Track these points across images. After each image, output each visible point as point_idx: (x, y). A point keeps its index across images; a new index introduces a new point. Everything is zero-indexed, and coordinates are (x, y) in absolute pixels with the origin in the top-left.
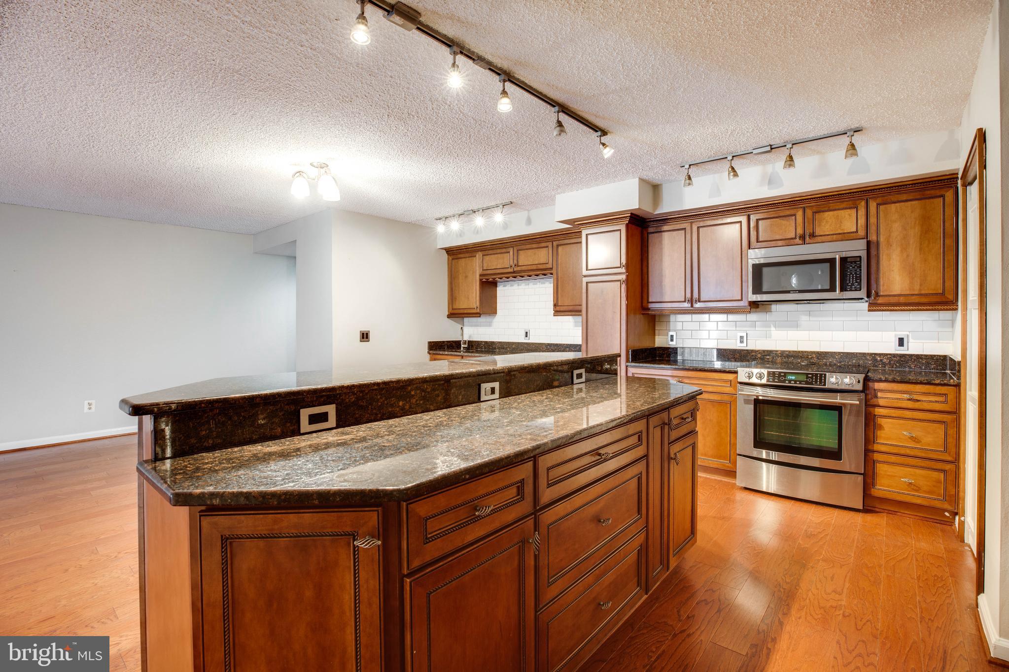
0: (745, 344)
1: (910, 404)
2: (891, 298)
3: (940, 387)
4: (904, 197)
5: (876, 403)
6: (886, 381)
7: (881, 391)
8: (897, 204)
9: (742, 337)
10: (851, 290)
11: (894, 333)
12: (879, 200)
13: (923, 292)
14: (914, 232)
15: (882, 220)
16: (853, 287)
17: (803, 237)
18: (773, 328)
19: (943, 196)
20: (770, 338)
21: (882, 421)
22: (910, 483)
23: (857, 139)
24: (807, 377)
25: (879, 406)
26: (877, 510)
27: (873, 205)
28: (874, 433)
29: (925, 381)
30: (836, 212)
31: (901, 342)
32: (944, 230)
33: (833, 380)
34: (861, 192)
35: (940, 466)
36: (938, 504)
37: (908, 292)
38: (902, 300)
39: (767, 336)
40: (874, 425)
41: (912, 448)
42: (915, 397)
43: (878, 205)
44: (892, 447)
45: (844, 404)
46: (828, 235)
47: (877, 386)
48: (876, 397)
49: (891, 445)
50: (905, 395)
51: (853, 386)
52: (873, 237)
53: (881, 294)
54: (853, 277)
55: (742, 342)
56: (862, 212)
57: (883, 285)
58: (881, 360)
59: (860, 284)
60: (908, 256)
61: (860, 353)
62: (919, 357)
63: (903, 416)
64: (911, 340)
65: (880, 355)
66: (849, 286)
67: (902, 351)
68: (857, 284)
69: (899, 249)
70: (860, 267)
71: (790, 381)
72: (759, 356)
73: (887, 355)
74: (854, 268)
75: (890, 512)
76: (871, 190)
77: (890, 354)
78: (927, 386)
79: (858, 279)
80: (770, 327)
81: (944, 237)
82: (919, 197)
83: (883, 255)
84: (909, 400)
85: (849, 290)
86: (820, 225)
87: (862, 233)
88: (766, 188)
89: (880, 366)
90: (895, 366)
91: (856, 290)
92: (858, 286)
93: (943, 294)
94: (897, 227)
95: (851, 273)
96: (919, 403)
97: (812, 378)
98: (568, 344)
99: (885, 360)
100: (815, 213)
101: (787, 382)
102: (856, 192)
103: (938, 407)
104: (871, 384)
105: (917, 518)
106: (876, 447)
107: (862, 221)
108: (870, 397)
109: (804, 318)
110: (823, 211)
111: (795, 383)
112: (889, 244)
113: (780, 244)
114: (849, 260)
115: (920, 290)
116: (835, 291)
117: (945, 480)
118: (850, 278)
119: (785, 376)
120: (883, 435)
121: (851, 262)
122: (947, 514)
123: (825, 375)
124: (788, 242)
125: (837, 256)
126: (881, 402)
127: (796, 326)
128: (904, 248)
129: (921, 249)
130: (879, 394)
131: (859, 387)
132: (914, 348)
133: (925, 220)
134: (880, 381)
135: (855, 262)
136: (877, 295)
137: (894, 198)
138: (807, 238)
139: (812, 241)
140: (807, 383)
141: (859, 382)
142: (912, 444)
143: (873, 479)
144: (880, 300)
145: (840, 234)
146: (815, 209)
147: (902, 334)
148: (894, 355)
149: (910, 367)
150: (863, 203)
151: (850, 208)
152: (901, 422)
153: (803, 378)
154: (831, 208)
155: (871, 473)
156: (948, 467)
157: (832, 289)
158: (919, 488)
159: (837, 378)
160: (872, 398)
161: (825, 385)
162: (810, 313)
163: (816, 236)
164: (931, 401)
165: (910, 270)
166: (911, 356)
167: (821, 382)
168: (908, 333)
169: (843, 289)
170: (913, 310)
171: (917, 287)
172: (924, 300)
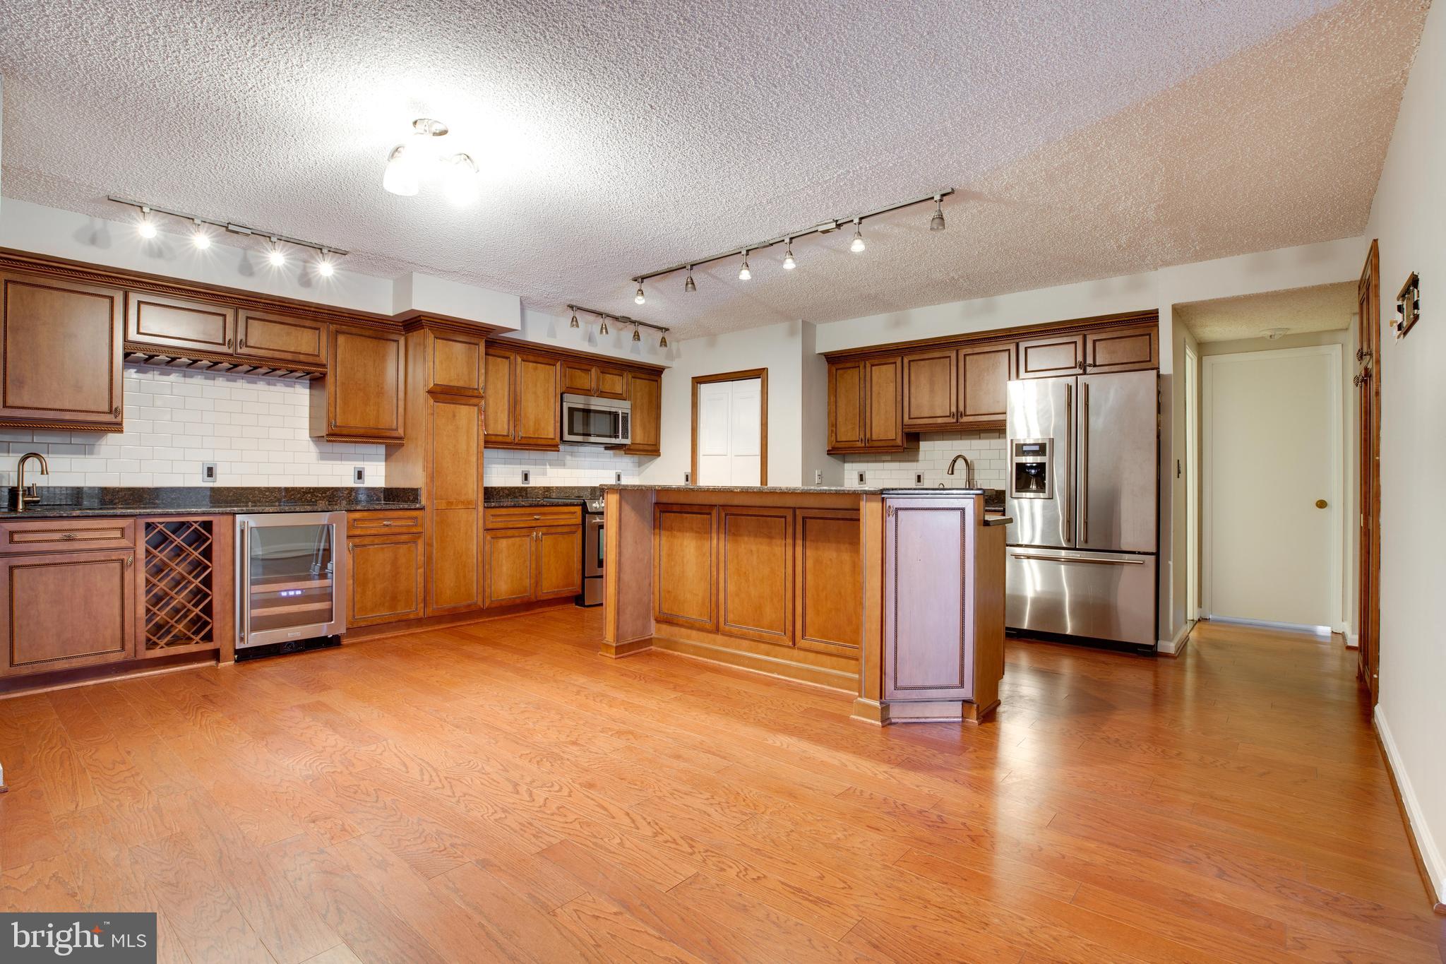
0: (527, 482)
2: (636, 446)
4: (643, 376)
8: (640, 380)
9: (525, 475)
11: (615, 471)
12: (633, 374)
13: (647, 443)
14: (646, 401)
15: (634, 390)
17: (595, 391)
18: (548, 467)
19: (657, 382)
23: (666, 335)
27: (631, 376)
30: (612, 376)
31: (618, 476)
32: (657, 403)
37: (642, 443)
38: (641, 447)
39: (545, 474)
46: (608, 392)
56: (625, 380)
57: (633, 436)
59: (628, 434)
60: (643, 415)
64: (622, 476)
67: (619, 482)
70: (628, 421)
72: (540, 492)
74: (625, 421)
76: (633, 367)
77: (615, 485)
80: (546, 465)
81: (657, 408)
82: (649, 379)
86: (603, 384)
87: (625, 396)
88: (586, 343)
91: (626, 439)
92: (627, 436)
93: (656, 445)
94: (639, 396)
98: (310, 488)
100: (601, 373)
102: (623, 364)
107: (625, 387)
110: (606, 374)
112: (636, 408)
113: (583, 394)
116: (618, 438)
124: (586, 392)
125: (621, 412)
128: (642, 412)
129: (648, 414)
132: (625, 481)
133: (650, 394)
137: (639, 375)
138: (598, 392)
139: (599, 395)
144: (632, 447)
145: (614, 394)
146: (602, 371)
150: (627, 374)
151: (619, 375)
154: (610, 372)
163: (602, 392)
165: (643, 424)
169: (622, 437)
171: (646, 439)
172: (649, 448)
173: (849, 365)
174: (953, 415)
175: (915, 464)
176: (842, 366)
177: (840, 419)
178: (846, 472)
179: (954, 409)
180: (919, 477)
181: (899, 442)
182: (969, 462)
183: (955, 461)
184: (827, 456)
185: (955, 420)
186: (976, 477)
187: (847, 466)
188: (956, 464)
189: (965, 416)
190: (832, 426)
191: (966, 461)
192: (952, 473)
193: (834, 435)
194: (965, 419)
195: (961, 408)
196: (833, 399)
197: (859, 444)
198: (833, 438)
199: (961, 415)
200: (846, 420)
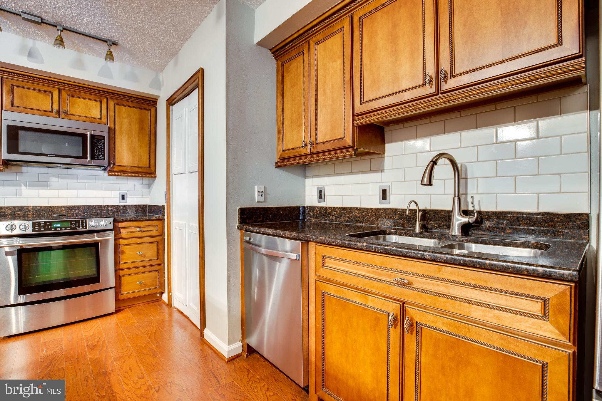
1: (140, 234)
2: (122, 168)
3: (154, 222)
4: (130, 104)
6: (126, 221)
7: (123, 228)
8: (126, 108)
10: (98, 159)
11: (118, 192)
12: (116, 101)
13: (140, 166)
14: (135, 127)
15: (117, 115)
16: (99, 157)
17: (59, 113)
19: (150, 110)
21: (123, 248)
22: (141, 284)
24: (71, 224)
25: (122, 238)
26: (122, 308)
27: (112, 103)
28: (119, 257)
29: (148, 219)
30: (85, 100)
31: (123, 197)
32: (150, 130)
33: (92, 224)
34: (104, 91)
35: (156, 268)
36: (155, 291)
37: (131, 165)
38: (129, 169)
39: (18, 194)
40: (120, 252)
41: (142, 261)
42: (143, 229)
43: (115, 104)
44: (130, 264)
45: (101, 241)
46: (80, 116)
47: (121, 225)
48: (120, 233)
49: (130, 263)
50: (138, 229)
51: (106, 226)
52: (112, 126)
53: (116, 164)
54: (99, 150)
56: (104, 106)
57: (118, 159)
58: (112, 210)
59: (104, 155)
60: (132, 142)
61: (98, 206)
62: (133, 206)
63: (136, 242)
64: (128, 196)
65: (111, 206)
66: (96, 156)
67: (123, 203)
68: (102, 155)
69: (127, 137)
70: (104, 144)
71: (56, 228)
73: (115, 206)
74: (99, 143)
75: (129, 307)
76: (111, 93)
77: (117, 205)
78: (149, 222)
79: (103, 152)
81: (150, 134)
82: (138, 107)
83: (117, 139)
84: (139, 231)
85: (96, 159)
86: (73, 107)
87: (104, 120)
89: (111, 213)
90: (120, 213)
91: (101, 160)
92: (103, 157)
93: (149, 168)
94: (126, 121)
95: (98, 147)
96: (145, 232)
97: (75, 224)
99: (114, 210)
100: (69, 96)
101: (53, 229)
102: (101, 91)
103: (154, 233)
104: (117, 224)
105: (144, 303)
106: (121, 266)
107: (104, 112)
109: (53, 180)
110: (76, 97)
111: (61, 229)
112: (121, 133)
113: (37, 113)
114: (96, 137)
115: (138, 164)
116: (86, 158)
117: (158, 275)
118: (97, 150)
119: (50, 225)
120: (125, 257)
121: (98, 139)
122: (158, 295)
123: (86, 220)
124: (46, 113)
125: (89, 133)
126: (122, 235)
127: (47, 185)
128: (130, 137)
129: (138, 139)
130: (122, 230)
131: (111, 227)
132: (131, 201)
133: (141, 122)
134: (123, 221)
135: (100, 140)
136: (114, 165)
137: (125, 103)
138: (63, 115)
139: (66, 117)
140: (71, 228)
141: (110, 223)
142: (142, 259)
143: (120, 288)
144: (116, 169)
145: (88, 117)
146: (69, 93)
147: (123, 192)
148: (120, 206)
149: (128, 213)
150: (105, 100)
151: (96, 101)
152: (135, 246)
153: (67, 225)
154: (82, 96)
155: (118, 285)
156: (159, 268)
157: (84, 157)
158: (146, 285)
159: (95, 222)
160: (117, 234)
161: (86, 228)
162: (58, 176)
163: (70, 114)
164: (150, 231)
165: (133, 151)
166: (129, 206)
167: (83, 226)
168: (126, 192)
169: (92, 158)
170: (134, 176)
171: (136, 162)
172: (140, 170)
173: (293, 54)
174: (431, 81)
175: (379, 174)
176: (287, 57)
177: (287, 123)
178: (306, 188)
179: (431, 70)
180: (384, 192)
181: (349, 141)
182: (459, 165)
183: (434, 162)
184: (277, 169)
185: (433, 90)
186: (471, 190)
187: (308, 181)
188: (436, 168)
189: (452, 76)
190: (279, 133)
191: (453, 162)
192: (430, 184)
193: (280, 142)
194: (452, 83)
195: (445, 65)
196: (280, 99)
197: (304, 151)
198: (280, 148)
199: (445, 77)
200: (291, 122)
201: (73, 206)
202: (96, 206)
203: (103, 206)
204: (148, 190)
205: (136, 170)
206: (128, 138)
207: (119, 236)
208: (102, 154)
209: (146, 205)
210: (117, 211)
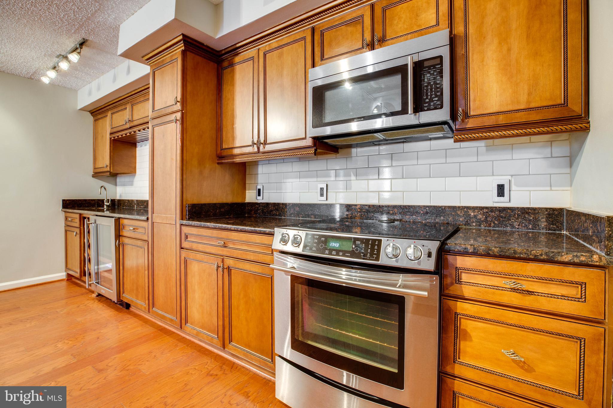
0: (324, 198)
1: (516, 300)
2: (486, 119)
3: (570, 269)
5: (458, 293)
6: (475, 254)
7: (468, 270)
9: (322, 189)
10: (429, 109)
11: (491, 178)
13: (533, 105)
16: (432, 104)
17: (371, 45)
18: (353, 178)
20: (351, 189)
21: (467, 325)
24: (355, 246)
25: (464, 298)
28: (455, 344)
37: (510, 108)
38: (502, 120)
39: (348, 187)
40: (456, 331)
42: (526, 286)
44: (484, 374)
46: (401, 36)
47: (461, 262)
48: (459, 281)
49: (482, 369)
51: (419, 264)
52: (459, 29)
53: (472, 113)
54: (431, 89)
55: (322, 195)
57: (475, 100)
58: (475, 216)
59: (441, 98)
60: (509, 50)
61: (449, 207)
62: (525, 212)
63: (503, 319)
64: (513, 187)
65: (474, 208)
66: (427, 103)
67: (502, 203)
68: (437, 99)
69: (496, 41)
71: (331, 251)
73: (482, 208)
77: (487, 208)
79: (438, 92)
83: (473, 54)
84: (514, 290)
85: (426, 109)
86: (391, 25)
87: (443, 21)
89: (474, 224)
90: (492, 224)
91: (435, 108)
92: (439, 103)
93: (565, 104)
94: (493, 6)
95: (430, 84)
96: (533, 298)
97: (360, 247)
99: (480, 216)
100: (386, 8)
101: (327, 252)
103: (568, 307)
104: (450, 258)
108: (448, 280)
109: (386, 164)
110: (395, 4)
111: (337, 254)
112: (482, 37)
113: (345, 57)
114: (426, 64)
115: (528, 102)
116: (407, 113)
118: (427, 90)
119: (325, 242)
120: (469, 349)
121: (429, 67)
123: (380, 241)
125: (410, 61)
126: (467, 291)
127: (377, 174)
128: (504, 39)
130: (465, 277)
131: (430, 265)
132: (518, 198)
134: (465, 253)
135: (434, 66)
136: (466, 116)
138: (376, 45)
139: (380, 48)
140: (353, 254)
141: (430, 255)
144: (471, 124)
145: (415, 32)
146: (385, 3)
148: (492, 209)
149: (512, 226)
152: (501, 329)
153: (349, 246)
157: (404, 111)
159: (396, 248)
160: (452, 284)
161: (377, 259)
163: (386, 37)
164: (552, 296)
166: (512, 209)
167: (372, 254)
168: (510, 178)
169: (417, 109)
172: (534, 117)
201: (409, 206)
202: (445, 206)
203: (459, 207)
204: (568, 170)
205: (522, 117)
206: (500, 43)
207: (454, 290)
208: (436, 96)
209: (561, 210)
210: (486, 220)
